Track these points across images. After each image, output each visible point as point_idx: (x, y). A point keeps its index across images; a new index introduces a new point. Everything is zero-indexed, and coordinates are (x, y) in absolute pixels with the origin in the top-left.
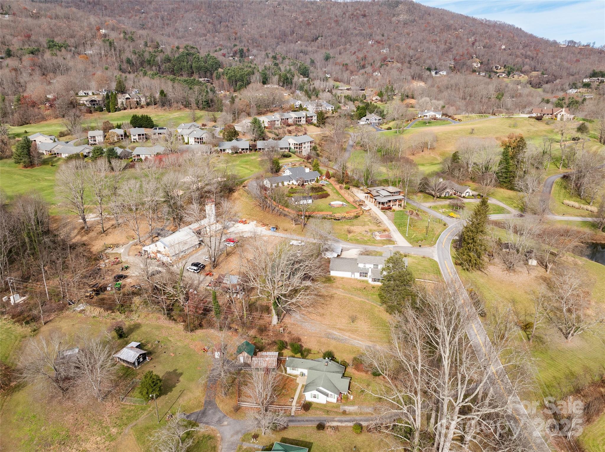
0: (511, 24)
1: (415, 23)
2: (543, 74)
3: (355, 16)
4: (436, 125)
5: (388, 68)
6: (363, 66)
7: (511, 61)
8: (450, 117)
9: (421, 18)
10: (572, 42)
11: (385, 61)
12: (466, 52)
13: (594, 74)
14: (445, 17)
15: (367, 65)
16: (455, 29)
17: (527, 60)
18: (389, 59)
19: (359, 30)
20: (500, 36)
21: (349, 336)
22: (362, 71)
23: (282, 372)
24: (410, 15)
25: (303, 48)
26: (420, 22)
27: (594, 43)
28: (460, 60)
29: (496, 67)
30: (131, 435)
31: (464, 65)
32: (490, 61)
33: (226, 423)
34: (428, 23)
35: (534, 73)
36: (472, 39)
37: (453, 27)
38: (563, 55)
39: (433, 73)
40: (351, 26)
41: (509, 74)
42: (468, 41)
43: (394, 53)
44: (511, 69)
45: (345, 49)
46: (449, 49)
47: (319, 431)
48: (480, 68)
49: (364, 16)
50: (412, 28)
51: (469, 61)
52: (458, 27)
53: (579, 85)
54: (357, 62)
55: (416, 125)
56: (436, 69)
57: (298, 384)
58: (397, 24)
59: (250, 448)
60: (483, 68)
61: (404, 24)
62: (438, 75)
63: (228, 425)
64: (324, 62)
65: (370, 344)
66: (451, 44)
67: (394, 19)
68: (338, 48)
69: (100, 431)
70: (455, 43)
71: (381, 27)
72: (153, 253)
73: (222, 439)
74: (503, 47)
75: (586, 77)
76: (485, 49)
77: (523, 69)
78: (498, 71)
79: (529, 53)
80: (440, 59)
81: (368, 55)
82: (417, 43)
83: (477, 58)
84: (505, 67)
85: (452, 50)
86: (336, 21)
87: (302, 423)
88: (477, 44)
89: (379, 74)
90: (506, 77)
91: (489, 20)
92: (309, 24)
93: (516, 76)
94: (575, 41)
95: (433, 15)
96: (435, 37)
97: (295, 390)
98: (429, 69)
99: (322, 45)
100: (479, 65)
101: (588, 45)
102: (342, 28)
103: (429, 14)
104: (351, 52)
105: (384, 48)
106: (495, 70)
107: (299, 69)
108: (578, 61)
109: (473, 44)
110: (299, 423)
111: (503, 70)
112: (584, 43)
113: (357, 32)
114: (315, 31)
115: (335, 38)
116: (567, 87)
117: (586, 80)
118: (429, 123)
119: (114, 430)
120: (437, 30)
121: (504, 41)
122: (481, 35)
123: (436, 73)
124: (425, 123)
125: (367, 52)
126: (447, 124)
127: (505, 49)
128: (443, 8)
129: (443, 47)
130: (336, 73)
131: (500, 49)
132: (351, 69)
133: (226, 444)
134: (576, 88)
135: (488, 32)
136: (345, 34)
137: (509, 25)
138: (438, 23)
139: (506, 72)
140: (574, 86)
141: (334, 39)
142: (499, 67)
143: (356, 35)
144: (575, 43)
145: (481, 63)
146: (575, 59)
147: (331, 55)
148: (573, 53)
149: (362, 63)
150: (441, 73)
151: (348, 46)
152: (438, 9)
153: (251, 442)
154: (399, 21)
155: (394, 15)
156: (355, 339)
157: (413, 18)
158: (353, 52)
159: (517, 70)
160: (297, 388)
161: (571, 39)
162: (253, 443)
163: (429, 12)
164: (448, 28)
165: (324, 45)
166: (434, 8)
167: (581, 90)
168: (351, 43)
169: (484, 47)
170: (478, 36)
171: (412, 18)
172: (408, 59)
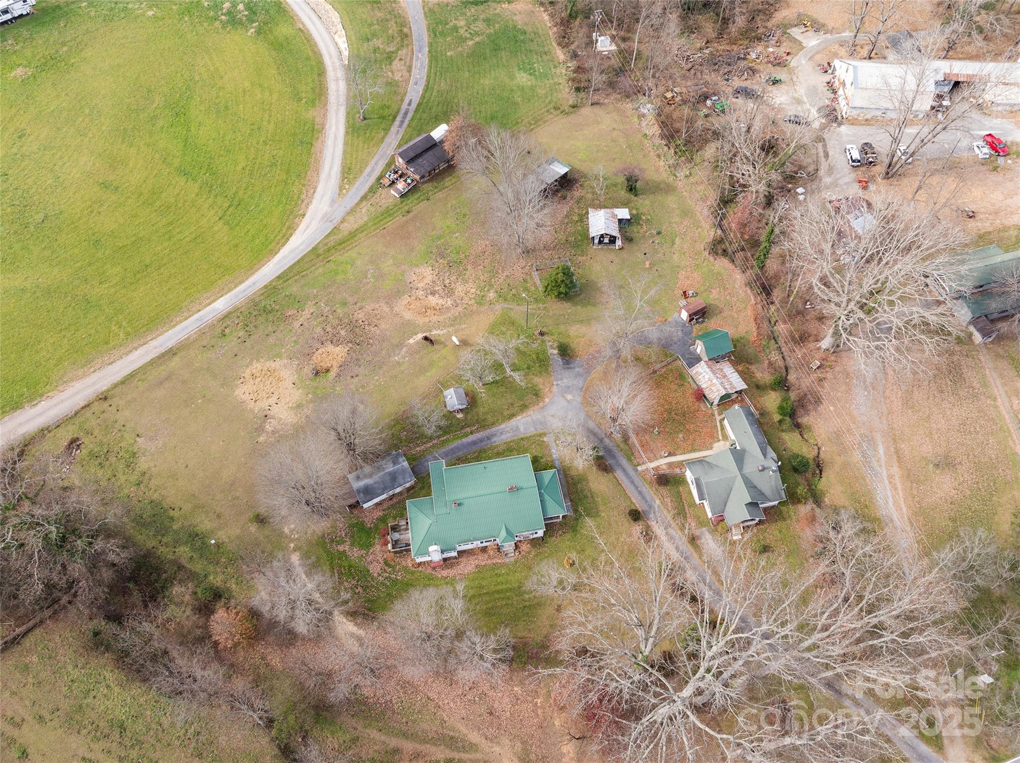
23: (720, 415)
30: (495, 314)
33: (569, 397)
47: (628, 516)
57: (711, 448)
59: (548, 446)
63: (568, 401)
69: (483, 284)
73: (542, 408)
87: (632, 488)
97: (694, 450)
110: (629, 484)
119: (492, 295)
133: (539, 416)
160: (700, 450)
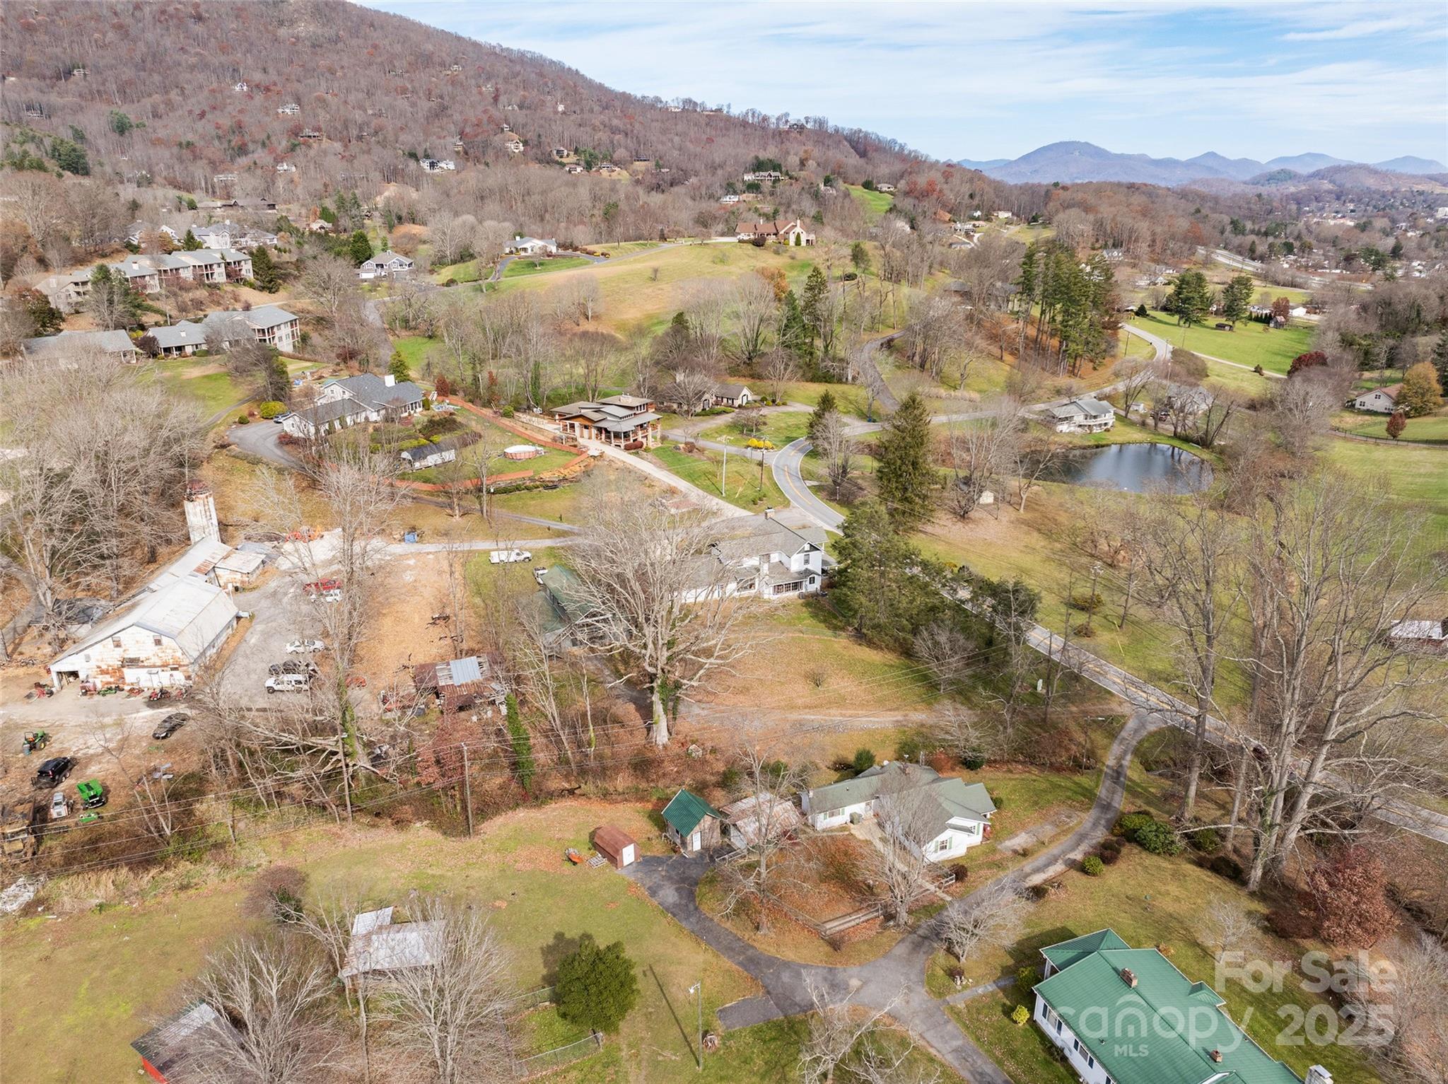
0: (554, 59)
1: (340, 45)
2: (658, 166)
3: (171, 16)
4: (560, 268)
5: (312, 153)
6: (240, 148)
7: (587, 139)
8: (576, 249)
9: (354, 32)
10: (689, 101)
11: (297, 135)
12: (485, 118)
13: (759, 166)
14: (412, 35)
15: (251, 147)
16: (443, 64)
17: (617, 137)
18: (307, 131)
19: (197, 54)
20: (546, 84)
21: (842, 715)
22: (243, 161)
24: (324, 25)
25: (33, 95)
26: (354, 42)
27: (729, 106)
28: (476, 136)
29: (558, 152)
31: (487, 146)
32: (543, 139)
33: (856, 982)
34: (375, 47)
35: (639, 166)
36: (488, 88)
37: (436, 59)
38: (680, 128)
39: (425, 165)
40: (167, 42)
41: (588, 166)
42: (480, 93)
43: (315, 116)
44: (591, 155)
45: (170, 105)
46: (441, 111)
48: (524, 153)
49: (199, 18)
50: (336, 57)
51: (496, 138)
52: (448, 60)
53: (740, 186)
54: (219, 138)
55: (512, 270)
56: (427, 157)
57: (870, 841)
58: (294, 44)
60: (531, 153)
61: (314, 46)
62: (436, 171)
63: (866, 983)
64: (116, 136)
65: (898, 716)
66: (441, 97)
67: (283, 32)
68: (147, 102)
70: (453, 98)
71: (255, 51)
72: (103, 672)
74: (561, 108)
75: (747, 171)
76: (524, 112)
77: (616, 156)
78: (564, 160)
79: (615, 122)
80: (427, 134)
81: (246, 119)
82: (361, 96)
83: (511, 130)
84: (576, 151)
85: (449, 112)
86: (119, 27)
88: (503, 99)
89: (294, 169)
90: (585, 172)
91: (508, 49)
92: (29, 28)
93: (604, 172)
94: (694, 99)
95: (382, 28)
96: (399, 82)
98: (413, 156)
99: (91, 93)
100: (521, 148)
101: (720, 110)
102: (141, 47)
103: (372, 25)
104: (190, 112)
105: (284, 104)
106: (557, 158)
107: (55, 153)
108: (710, 140)
109: (496, 99)
111: (573, 158)
112: (712, 105)
113: (193, 60)
114: (58, 50)
115: (128, 73)
116: (720, 192)
117: (749, 177)
118: (541, 264)
120: (400, 64)
121: (559, 94)
122: (506, 80)
123: (432, 165)
124: (533, 265)
125: (241, 111)
126: (581, 264)
127: (564, 113)
128: (398, 13)
129: (425, 105)
130: (168, 167)
131: (556, 112)
132: (210, 155)
134: (735, 193)
135: (518, 74)
136: (154, 60)
137: (552, 62)
138: (398, 48)
139: (582, 163)
140: (730, 188)
141: (124, 77)
142: (566, 152)
143: (192, 68)
144: (695, 104)
145: (525, 143)
146: (704, 137)
147: (132, 118)
148: (695, 125)
149: (236, 141)
150: (442, 165)
151: (174, 95)
152: (386, 14)
153: (959, 988)
154: (297, 38)
155: (281, 23)
156: (857, 716)
157: (333, 32)
158: (198, 112)
159: (605, 158)
160: (879, 850)
161: (686, 97)
162: (965, 987)
163: (369, 21)
164: (425, 61)
165: (98, 91)
166: (377, 12)
167: (744, 197)
168: (182, 89)
169: (521, 107)
170: (500, 81)
171: (330, 32)
172: (354, 132)
